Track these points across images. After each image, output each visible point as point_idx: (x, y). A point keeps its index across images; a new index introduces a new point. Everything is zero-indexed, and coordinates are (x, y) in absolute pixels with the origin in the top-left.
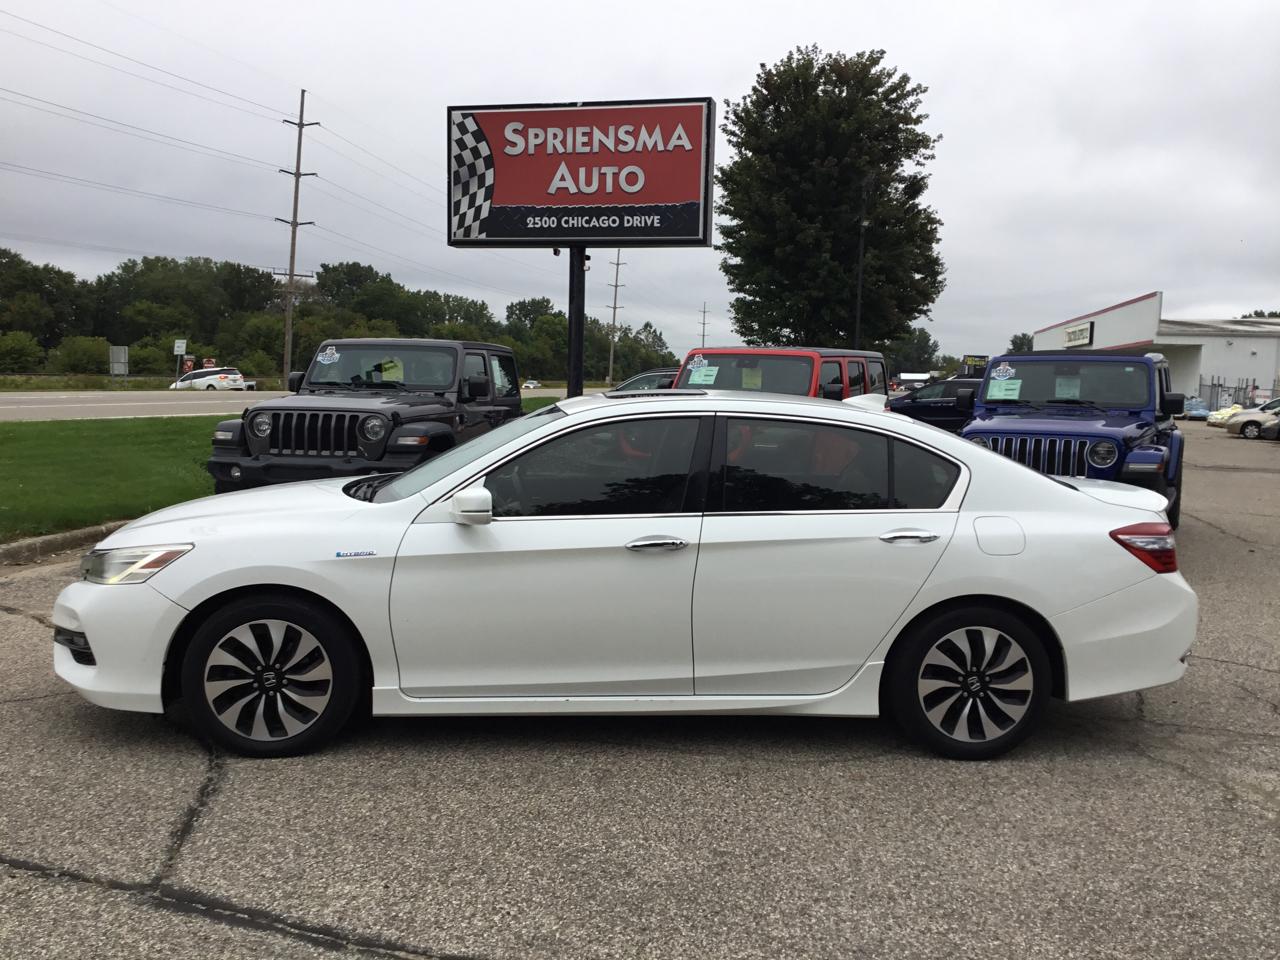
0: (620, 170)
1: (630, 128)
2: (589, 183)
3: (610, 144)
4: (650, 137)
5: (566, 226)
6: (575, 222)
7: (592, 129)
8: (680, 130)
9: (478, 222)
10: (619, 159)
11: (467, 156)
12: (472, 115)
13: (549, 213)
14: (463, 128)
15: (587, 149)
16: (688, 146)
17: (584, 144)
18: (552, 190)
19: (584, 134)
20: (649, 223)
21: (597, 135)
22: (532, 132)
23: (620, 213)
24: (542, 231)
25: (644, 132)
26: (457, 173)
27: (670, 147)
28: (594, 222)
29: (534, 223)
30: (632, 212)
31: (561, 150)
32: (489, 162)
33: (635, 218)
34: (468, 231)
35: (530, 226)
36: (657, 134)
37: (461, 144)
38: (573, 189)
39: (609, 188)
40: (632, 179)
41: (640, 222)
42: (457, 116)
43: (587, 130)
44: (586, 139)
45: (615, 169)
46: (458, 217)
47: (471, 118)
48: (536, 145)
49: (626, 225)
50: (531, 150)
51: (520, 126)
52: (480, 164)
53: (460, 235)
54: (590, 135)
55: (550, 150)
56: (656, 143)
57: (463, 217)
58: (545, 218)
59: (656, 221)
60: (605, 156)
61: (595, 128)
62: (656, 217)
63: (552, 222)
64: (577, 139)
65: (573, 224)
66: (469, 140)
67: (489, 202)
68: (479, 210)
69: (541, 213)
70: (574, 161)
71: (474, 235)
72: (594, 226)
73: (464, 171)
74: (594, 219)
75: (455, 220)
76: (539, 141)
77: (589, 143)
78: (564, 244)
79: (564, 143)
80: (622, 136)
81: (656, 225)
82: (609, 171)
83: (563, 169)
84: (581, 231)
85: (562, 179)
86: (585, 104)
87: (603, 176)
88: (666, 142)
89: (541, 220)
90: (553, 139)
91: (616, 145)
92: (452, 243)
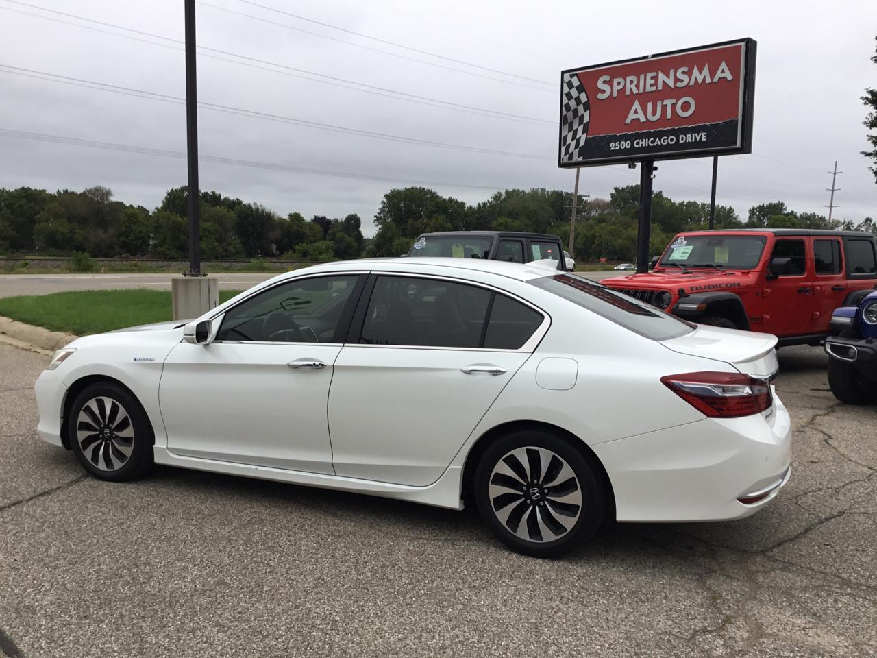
0: (677, 101)
1: (686, 69)
2: (654, 113)
3: (670, 82)
4: (700, 73)
5: (637, 146)
6: (644, 143)
7: (658, 74)
8: (723, 66)
9: (578, 150)
10: (676, 93)
11: (573, 103)
12: (576, 74)
13: (625, 138)
14: (570, 85)
15: (654, 89)
16: (729, 77)
17: (652, 85)
18: (628, 121)
19: (652, 78)
20: (698, 139)
21: (662, 77)
22: (616, 81)
23: (676, 133)
24: (620, 152)
25: (696, 70)
26: (566, 116)
27: (715, 80)
28: (657, 142)
29: (615, 147)
30: (685, 131)
31: (635, 91)
32: (587, 106)
33: (688, 136)
34: (571, 157)
35: (612, 149)
36: (706, 71)
37: (569, 96)
38: (643, 119)
39: (669, 115)
40: (686, 107)
41: (692, 139)
42: (567, 76)
43: (654, 74)
44: (653, 81)
45: (673, 101)
46: (565, 147)
47: (575, 77)
48: (618, 90)
49: (681, 142)
50: (615, 94)
51: (607, 78)
52: (581, 108)
53: (566, 159)
54: (656, 78)
55: (628, 92)
56: (705, 77)
57: (568, 147)
58: (623, 142)
59: (703, 137)
60: (667, 92)
61: (660, 72)
62: (704, 134)
63: (626, 145)
64: (647, 82)
65: (642, 145)
66: (574, 93)
67: (585, 134)
68: (578, 141)
69: (620, 139)
70: (644, 98)
71: (575, 159)
72: (657, 145)
73: (570, 114)
74: (658, 139)
75: (563, 149)
76: (620, 87)
77: (656, 84)
78: (638, 160)
79: (637, 86)
80: (680, 75)
81: (703, 139)
82: (669, 103)
83: (636, 105)
84: (648, 149)
85: (636, 113)
86: (654, 56)
87: (664, 107)
88: (712, 76)
89: (620, 144)
90: (630, 84)
91: (675, 83)
92: (561, 165)
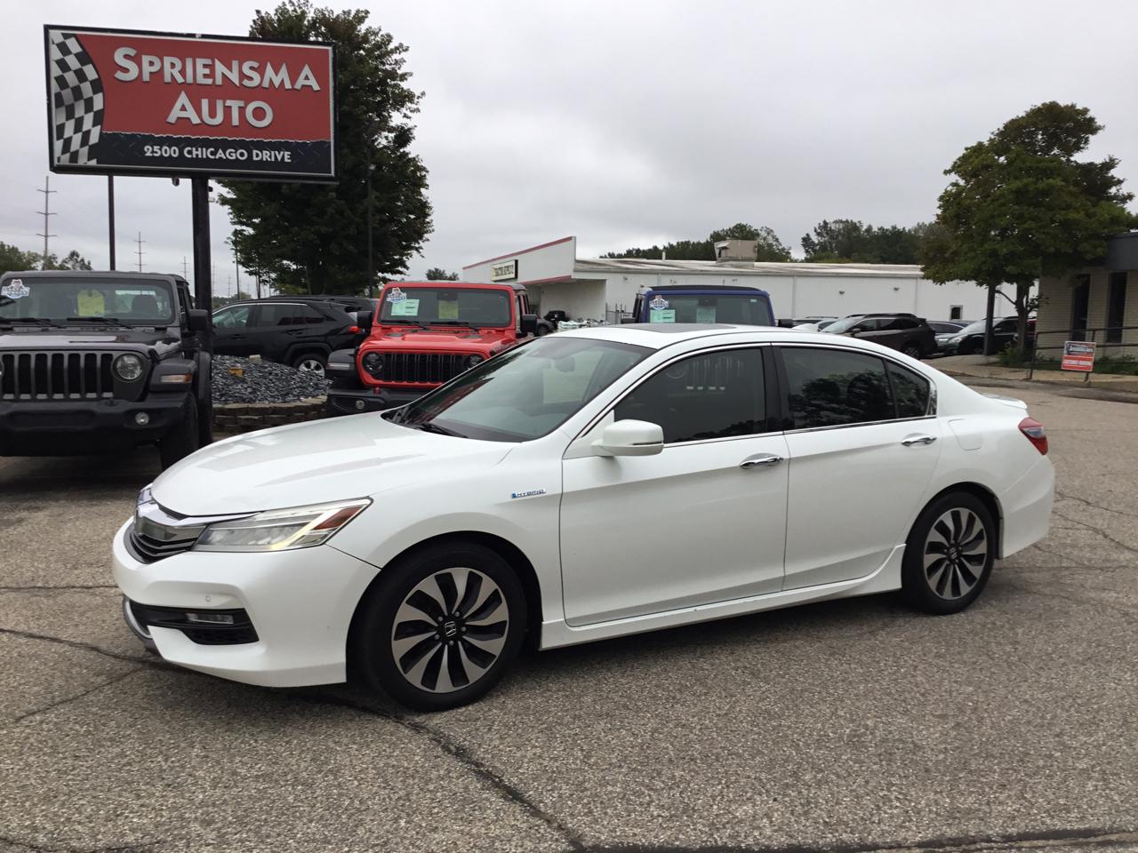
0: (246, 105)
1: (256, 65)
2: (213, 114)
3: (234, 77)
4: (276, 74)
5: (190, 156)
6: (199, 153)
7: (214, 62)
8: (306, 71)
9: (86, 148)
10: (247, 94)
11: (71, 78)
12: (75, 36)
13: (170, 142)
14: (64, 48)
15: (209, 81)
16: (316, 87)
17: (205, 76)
18: (172, 118)
19: (205, 66)
20: (279, 158)
21: (220, 68)
22: (146, 59)
23: (249, 147)
24: (162, 160)
25: (269, 70)
26: (58, 96)
27: (298, 86)
28: (220, 154)
29: (153, 152)
30: (261, 146)
31: (180, 79)
32: (97, 86)
33: (264, 152)
34: (74, 156)
35: (149, 154)
36: (284, 73)
37: (63, 65)
38: (195, 120)
39: (235, 121)
40: (259, 113)
41: (270, 157)
42: (56, 36)
43: (208, 62)
44: (207, 71)
45: (241, 104)
46: (61, 141)
47: (73, 39)
48: (151, 73)
49: (255, 158)
50: (146, 77)
51: (132, 52)
52: (86, 89)
53: (65, 159)
54: (212, 67)
55: (168, 79)
56: (283, 81)
57: (68, 142)
58: (165, 148)
59: (286, 157)
60: (227, 90)
61: (217, 61)
62: (286, 153)
63: (173, 152)
64: (198, 70)
65: (197, 155)
66: (73, 62)
67: (99, 127)
68: (86, 135)
69: (161, 142)
70: (196, 92)
71: (83, 160)
72: (220, 158)
73: (67, 94)
74: (220, 151)
75: (59, 145)
76: (155, 69)
77: (212, 75)
78: (186, 175)
79: (183, 72)
80: (247, 71)
81: (286, 160)
82: (235, 105)
83: (183, 99)
84: (206, 162)
85: (182, 109)
86: (204, 36)
87: (228, 110)
88: (293, 81)
89: (160, 150)
90: (171, 68)
91: (241, 80)
92: (57, 169)
